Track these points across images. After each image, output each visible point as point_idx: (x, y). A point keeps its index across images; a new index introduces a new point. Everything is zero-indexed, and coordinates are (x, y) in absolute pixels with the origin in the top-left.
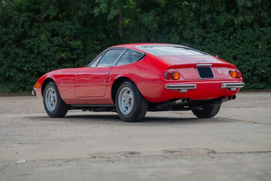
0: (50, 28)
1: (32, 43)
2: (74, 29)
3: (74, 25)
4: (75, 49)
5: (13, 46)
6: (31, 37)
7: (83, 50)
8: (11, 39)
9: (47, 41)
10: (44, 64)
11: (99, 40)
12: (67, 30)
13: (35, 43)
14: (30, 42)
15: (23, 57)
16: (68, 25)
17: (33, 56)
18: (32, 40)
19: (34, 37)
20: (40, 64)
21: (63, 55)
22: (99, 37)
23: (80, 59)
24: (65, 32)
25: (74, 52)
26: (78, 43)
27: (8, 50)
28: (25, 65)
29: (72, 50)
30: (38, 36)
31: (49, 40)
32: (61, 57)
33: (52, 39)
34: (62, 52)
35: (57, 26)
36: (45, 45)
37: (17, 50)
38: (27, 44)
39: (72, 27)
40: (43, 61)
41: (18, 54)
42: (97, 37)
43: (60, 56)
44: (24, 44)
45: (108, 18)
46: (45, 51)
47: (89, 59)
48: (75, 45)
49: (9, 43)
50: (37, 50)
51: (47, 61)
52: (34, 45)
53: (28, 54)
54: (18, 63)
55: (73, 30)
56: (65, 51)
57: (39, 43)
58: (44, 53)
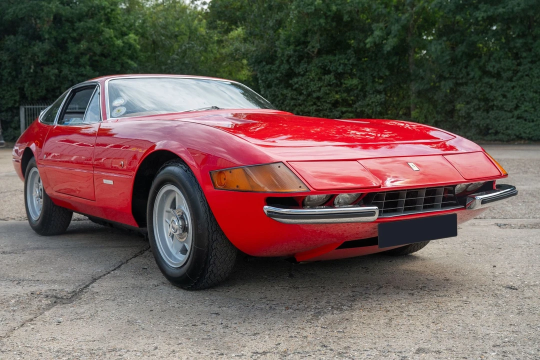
0: (320, 64)
1: (299, 83)
2: (350, 64)
3: (349, 60)
4: (352, 90)
5: (281, 86)
6: (299, 75)
7: (361, 90)
8: (277, 79)
9: (317, 79)
10: (315, 107)
11: (381, 78)
12: (340, 65)
13: (303, 82)
14: (297, 83)
15: (292, 99)
16: (342, 59)
17: (301, 98)
18: (300, 78)
19: (303, 76)
20: (311, 108)
21: (337, 96)
22: (381, 74)
23: (358, 101)
24: (337, 69)
25: (351, 93)
26: (355, 81)
27: (275, 92)
28: (294, 109)
29: (348, 90)
30: (307, 74)
31: (320, 79)
32: (335, 99)
33: (323, 77)
34: (337, 93)
35: (328, 61)
36: (315, 85)
37: (285, 92)
38: (295, 84)
39: (346, 62)
40: (315, 104)
41: (287, 96)
42: (379, 74)
43: (334, 97)
44: (291, 84)
45: (385, 49)
46: (314, 91)
47: (369, 100)
48: (351, 85)
49: (275, 83)
50: (306, 91)
51: (319, 104)
52: (302, 85)
53: (297, 96)
54: (287, 106)
55: (348, 65)
56: (340, 91)
57: (308, 83)
58: (315, 95)
